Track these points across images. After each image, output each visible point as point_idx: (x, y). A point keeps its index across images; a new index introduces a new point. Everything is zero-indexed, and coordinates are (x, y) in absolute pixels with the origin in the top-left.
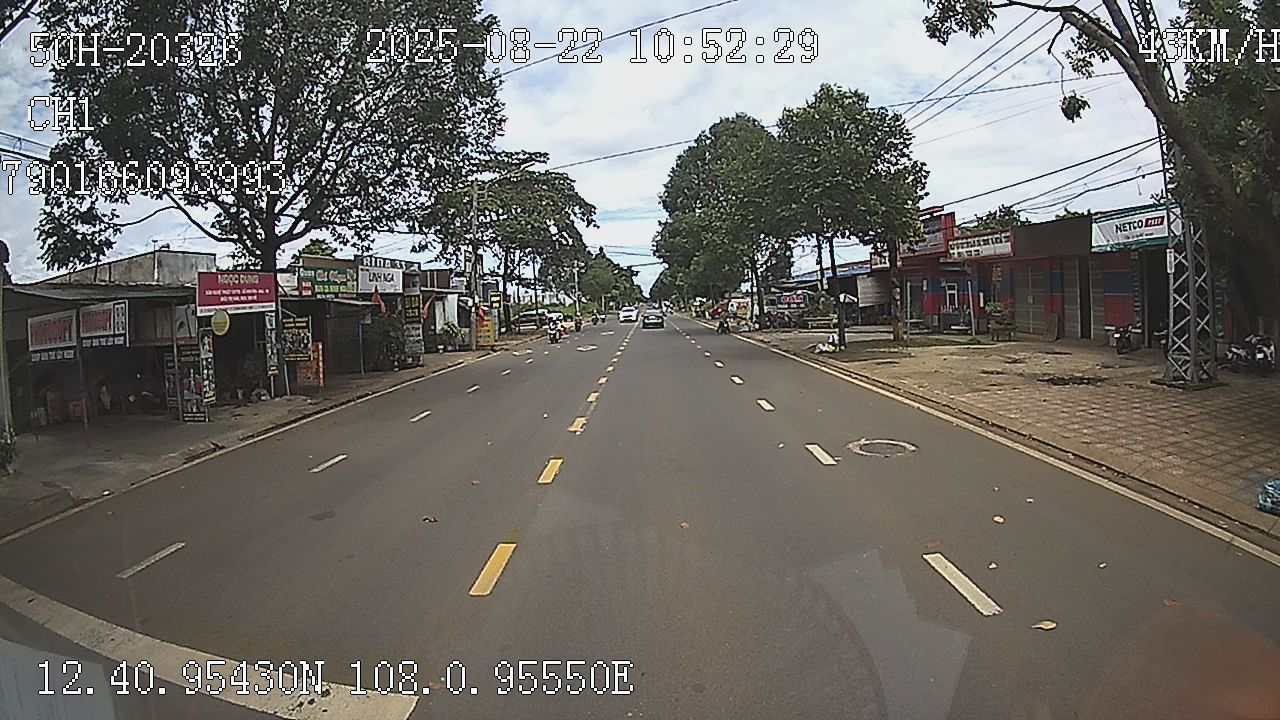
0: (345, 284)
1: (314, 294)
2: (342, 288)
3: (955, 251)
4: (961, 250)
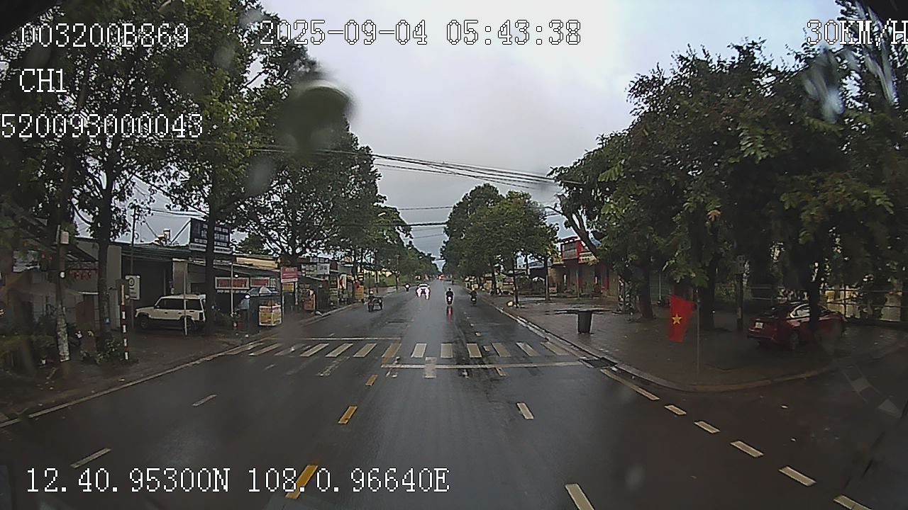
3: (581, 258)
4: (584, 258)
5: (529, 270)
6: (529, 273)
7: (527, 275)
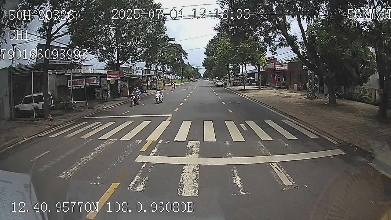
0: (131, 73)
1: (126, 76)
2: (131, 75)
3: (276, 68)
4: (278, 68)
5: (247, 74)
6: (247, 75)
7: (246, 76)
